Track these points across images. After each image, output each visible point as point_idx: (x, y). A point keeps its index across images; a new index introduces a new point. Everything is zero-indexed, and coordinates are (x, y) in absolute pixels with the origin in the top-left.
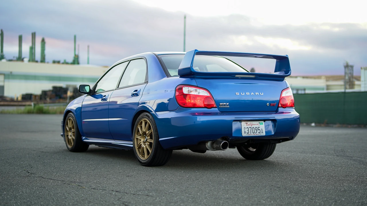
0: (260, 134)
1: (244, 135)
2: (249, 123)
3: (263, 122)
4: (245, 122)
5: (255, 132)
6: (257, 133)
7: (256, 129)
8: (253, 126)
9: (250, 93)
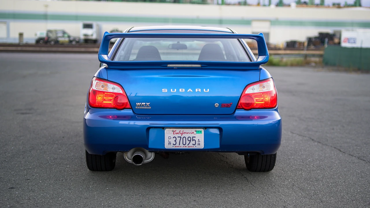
0: (195, 146)
1: (167, 146)
2: (178, 130)
3: (202, 130)
4: (172, 129)
5: (187, 144)
6: (191, 145)
7: (189, 139)
8: (184, 135)
9: (186, 90)
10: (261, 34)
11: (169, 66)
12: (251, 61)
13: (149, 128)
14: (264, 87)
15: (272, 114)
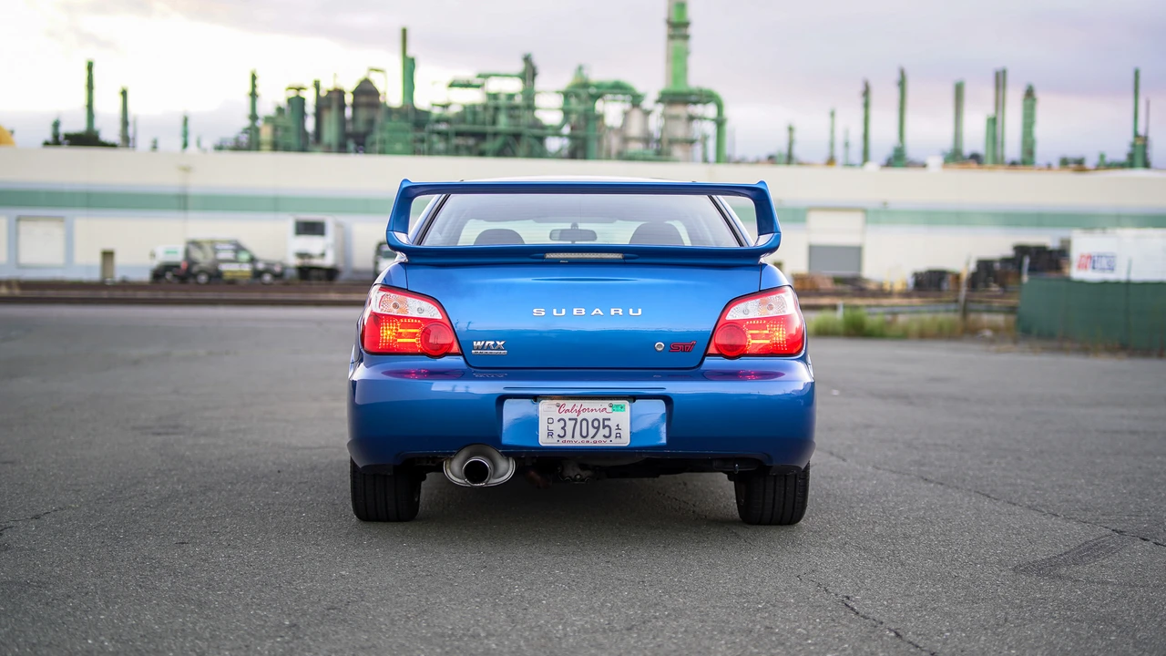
0: (608, 440)
1: (544, 441)
2: (569, 404)
3: (626, 403)
4: (555, 402)
5: (591, 435)
6: (599, 437)
7: (596, 424)
8: (583, 415)
9: (589, 311)
10: (762, 182)
11: (550, 256)
12: (741, 244)
13: (502, 399)
14: (771, 307)
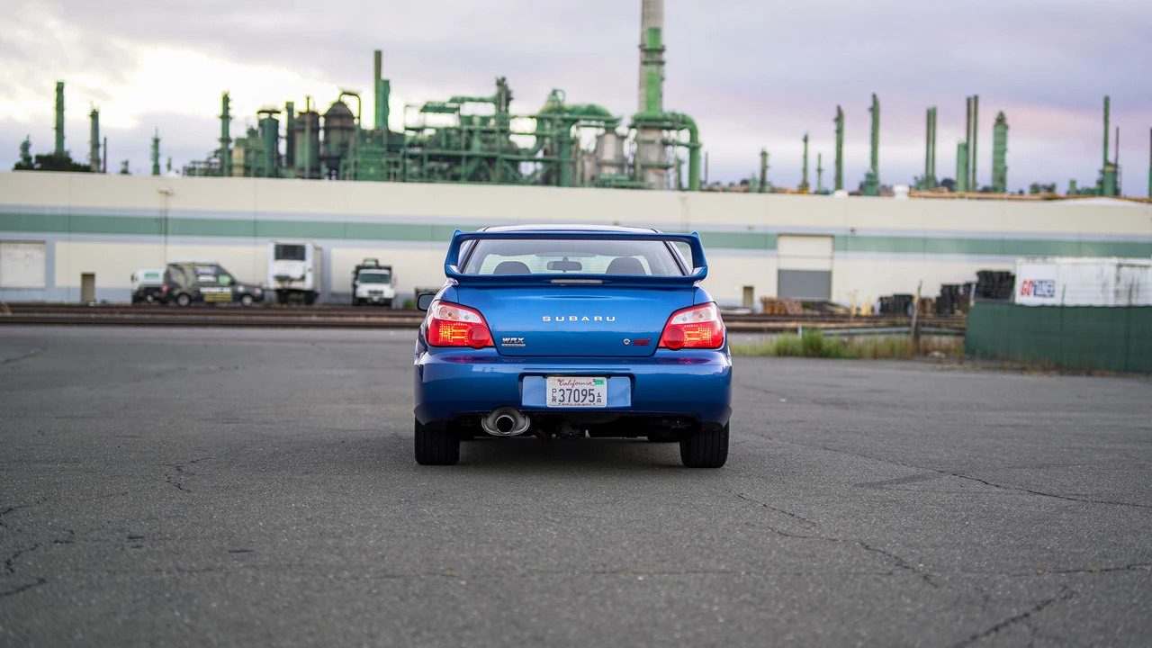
0: (592, 403)
1: (550, 404)
2: (567, 380)
3: (604, 379)
4: (557, 378)
5: (581, 399)
6: (587, 401)
7: (584, 393)
8: (576, 387)
9: (580, 318)
10: (695, 233)
11: (553, 281)
12: (684, 274)
13: (522, 376)
14: (701, 316)
15: (714, 357)
